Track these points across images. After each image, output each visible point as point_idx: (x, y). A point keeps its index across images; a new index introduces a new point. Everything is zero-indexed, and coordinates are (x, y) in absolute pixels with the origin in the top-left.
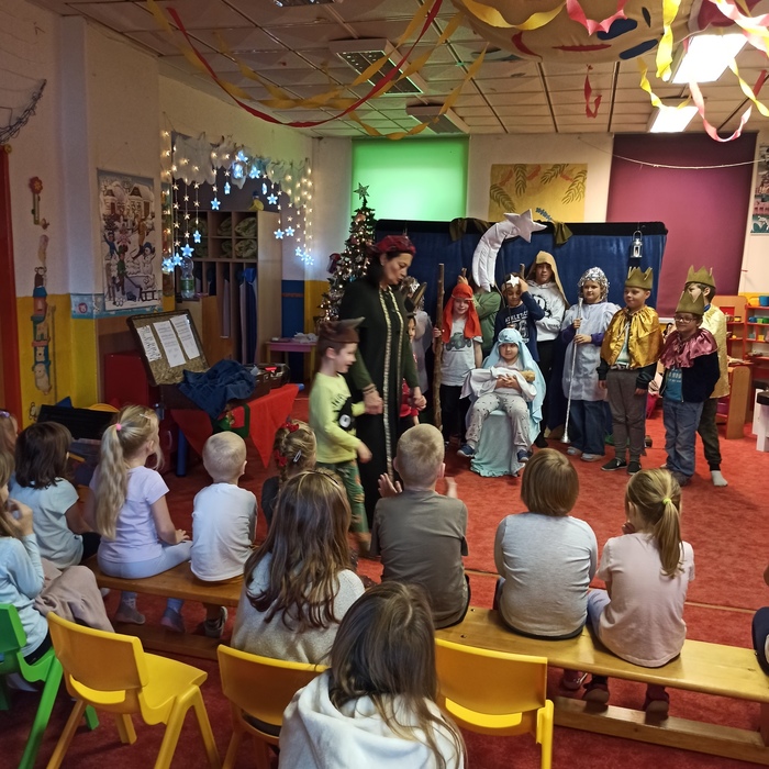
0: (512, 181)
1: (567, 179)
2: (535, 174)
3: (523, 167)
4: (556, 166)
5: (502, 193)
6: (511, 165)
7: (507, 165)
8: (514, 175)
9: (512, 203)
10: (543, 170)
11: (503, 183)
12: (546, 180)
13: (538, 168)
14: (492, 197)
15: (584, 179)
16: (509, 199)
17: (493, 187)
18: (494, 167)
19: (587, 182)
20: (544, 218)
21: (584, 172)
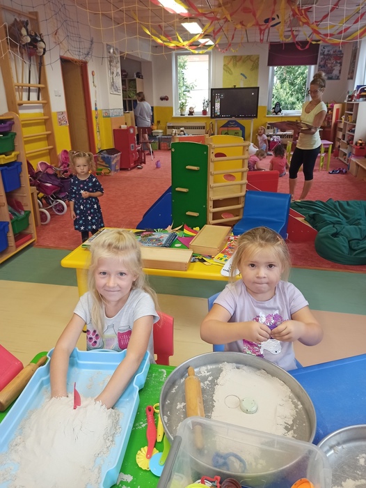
0: (232, 62)
1: (252, 61)
2: (240, 59)
3: (235, 57)
4: (248, 56)
5: (228, 68)
6: (231, 56)
7: (229, 56)
8: (232, 60)
9: (231, 72)
10: (243, 58)
11: (228, 64)
12: (244, 62)
13: (241, 57)
14: (224, 69)
15: (258, 61)
16: (230, 70)
17: (224, 65)
18: (225, 57)
19: (260, 62)
20: (243, 78)
21: (258, 58)
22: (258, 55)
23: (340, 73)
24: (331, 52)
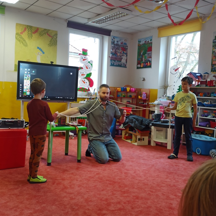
0: (26, 32)
1: (50, 36)
2: (36, 31)
3: (31, 27)
4: (45, 30)
5: (21, 38)
6: (25, 25)
7: (24, 25)
8: (27, 30)
9: (26, 43)
10: (40, 30)
11: (22, 33)
12: (41, 35)
13: (37, 29)
14: (16, 38)
15: (57, 37)
16: (25, 41)
17: (17, 34)
18: (17, 24)
19: (58, 39)
20: (40, 52)
21: (56, 34)
22: (57, 32)
23: (126, 62)
24: (119, 43)
